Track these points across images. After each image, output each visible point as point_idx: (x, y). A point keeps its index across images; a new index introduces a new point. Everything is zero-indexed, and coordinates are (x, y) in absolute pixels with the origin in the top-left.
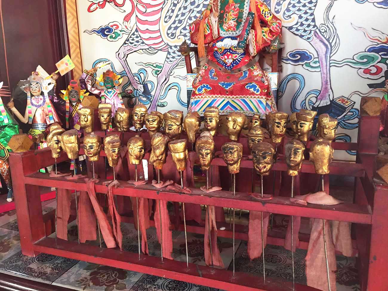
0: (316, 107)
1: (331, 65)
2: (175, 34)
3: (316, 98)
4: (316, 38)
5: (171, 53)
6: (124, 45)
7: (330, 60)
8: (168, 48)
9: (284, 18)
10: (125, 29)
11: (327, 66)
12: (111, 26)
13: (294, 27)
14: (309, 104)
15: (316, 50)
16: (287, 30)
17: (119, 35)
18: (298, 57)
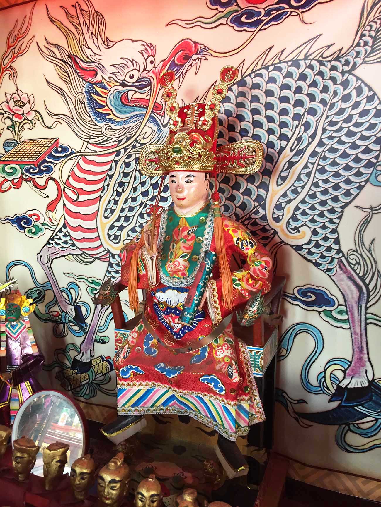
0: (344, 387)
1: (368, 321)
2: (119, 237)
3: (344, 372)
4: (342, 272)
5: (113, 265)
6: (47, 245)
7: (366, 314)
8: (109, 257)
9: (289, 231)
10: (49, 223)
11: (361, 322)
12: (29, 215)
13: (305, 246)
14: (331, 380)
15: (342, 293)
16: (294, 252)
17: (40, 230)
18: (311, 297)
